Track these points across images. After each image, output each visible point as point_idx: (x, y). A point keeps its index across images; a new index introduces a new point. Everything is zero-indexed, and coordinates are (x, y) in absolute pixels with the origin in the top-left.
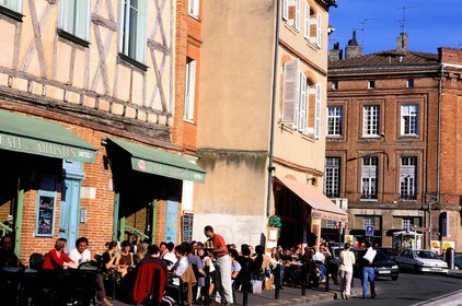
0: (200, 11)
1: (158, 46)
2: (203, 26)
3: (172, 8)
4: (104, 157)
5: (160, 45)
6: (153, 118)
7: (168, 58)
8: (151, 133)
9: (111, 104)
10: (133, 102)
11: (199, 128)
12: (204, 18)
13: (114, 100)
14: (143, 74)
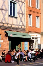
0: (40, 8)
1: (21, 14)
2: (41, 10)
3: (24, 6)
4: (5, 35)
5: (21, 13)
6: (20, 27)
7: (24, 16)
8: (20, 30)
9: (7, 25)
10: (14, 24)
11: (41, 29)
12: (41, 9)
13: (8, 24)
14: (17, 19)
